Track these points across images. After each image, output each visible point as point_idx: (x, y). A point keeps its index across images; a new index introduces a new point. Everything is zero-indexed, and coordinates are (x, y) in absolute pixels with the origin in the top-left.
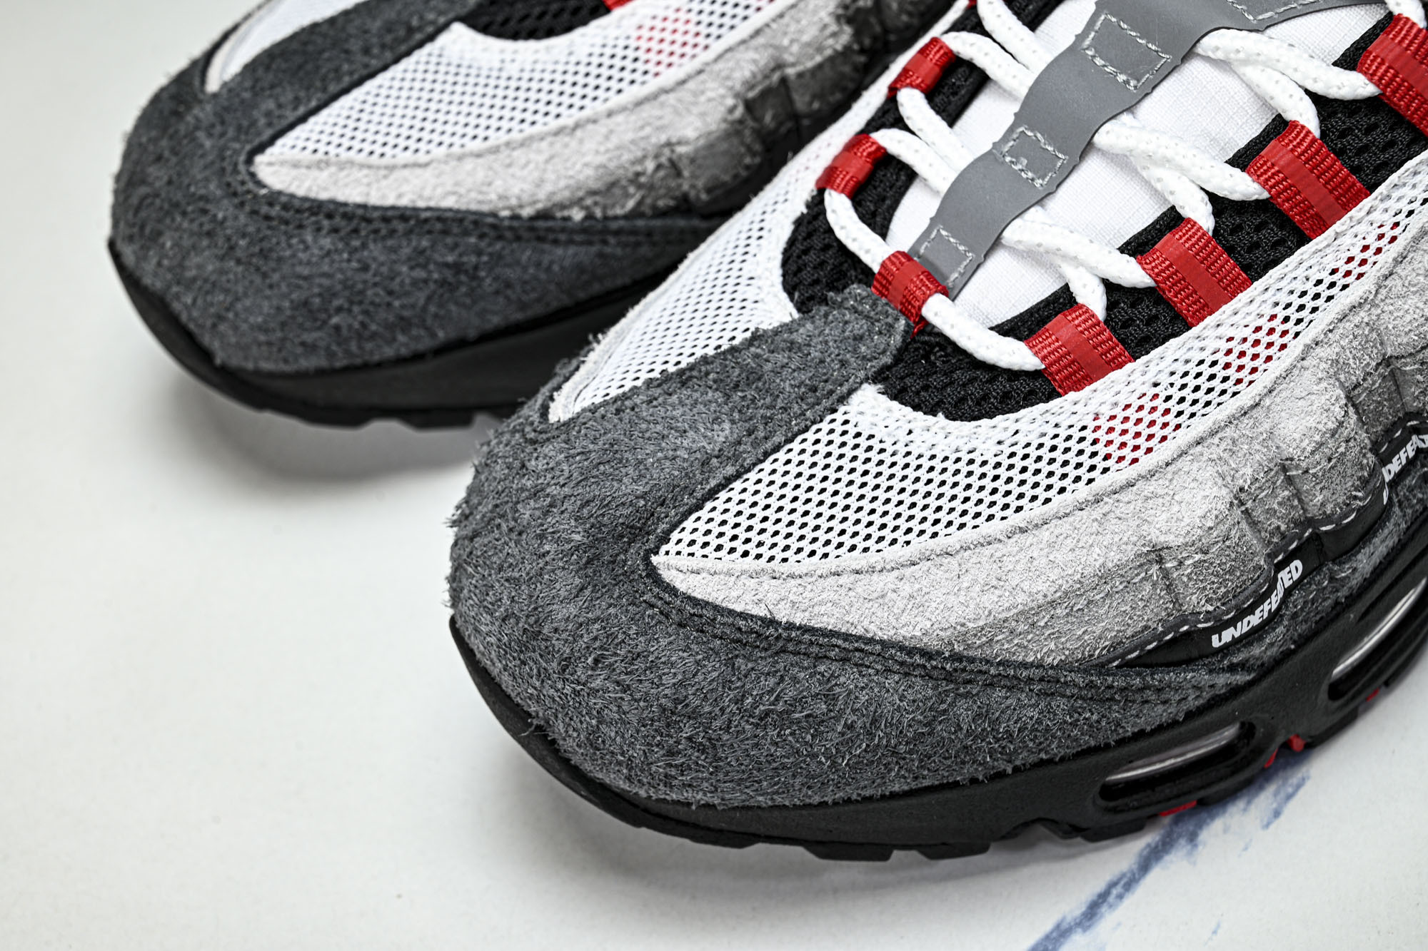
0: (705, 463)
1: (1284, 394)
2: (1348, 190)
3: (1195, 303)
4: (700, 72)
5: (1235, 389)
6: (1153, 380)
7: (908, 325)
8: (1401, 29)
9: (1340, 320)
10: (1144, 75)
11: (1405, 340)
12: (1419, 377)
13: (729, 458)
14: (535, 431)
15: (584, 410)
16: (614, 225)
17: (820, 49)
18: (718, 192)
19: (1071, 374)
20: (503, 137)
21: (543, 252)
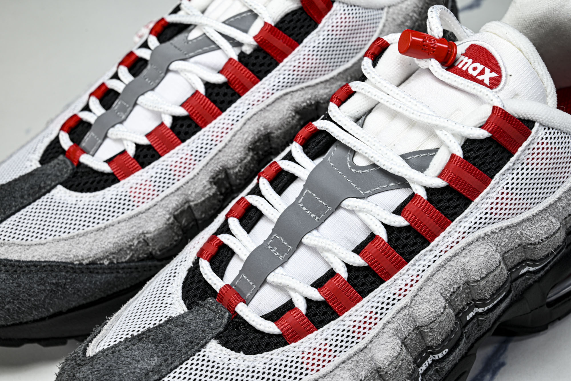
0: (147, 374)
1: (376, 343)
2: (399, 262)
3: (340, 307)
4: (155, 205)
5: (357, 341)
6: (325, 338)
7: (229, 315)
8: (417, 200)
9: (397, 313)
10: (321, 215)
11: (423, 320)
12: (430, 334)
13: (156, 372)
14: (80, 360)
15: (99, 352)
16: (121, 266)
17: (203, 195)
18: (165, 250)
19: (293, 336)
20: (76, 232)
21: (92, 277)
